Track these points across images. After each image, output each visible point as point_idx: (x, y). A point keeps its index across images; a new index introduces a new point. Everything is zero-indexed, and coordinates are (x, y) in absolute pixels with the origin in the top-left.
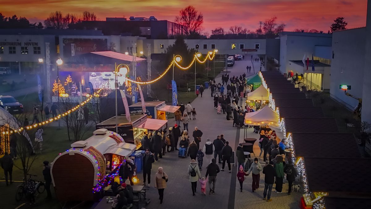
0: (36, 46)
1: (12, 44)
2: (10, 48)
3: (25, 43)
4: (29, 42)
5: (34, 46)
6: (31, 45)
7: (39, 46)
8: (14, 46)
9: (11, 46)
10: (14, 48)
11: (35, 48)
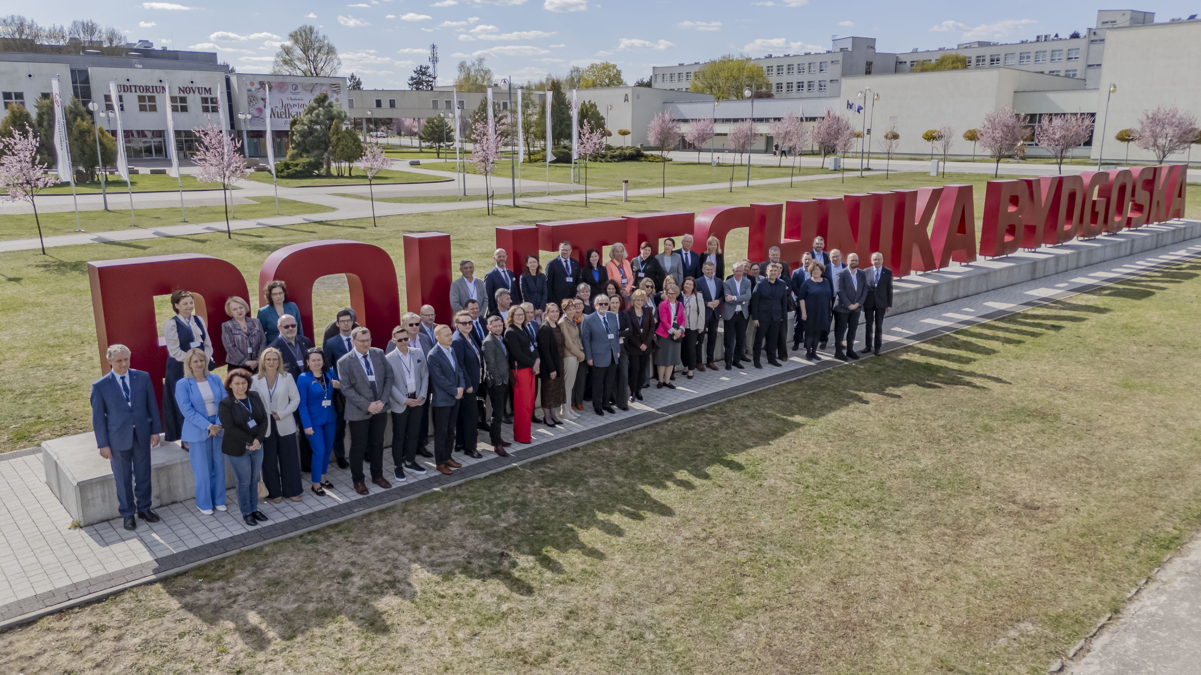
0: (207, 95)
1: (147, 89)
2: (141, 99)
3: (180, 88)
4: (190, 85)
5: (203, 95)
6: (194, 92)
7: (212, 96)
8: (149, 94)
9: (144, 94)
10: (152, 99)
11: (205, 100)
